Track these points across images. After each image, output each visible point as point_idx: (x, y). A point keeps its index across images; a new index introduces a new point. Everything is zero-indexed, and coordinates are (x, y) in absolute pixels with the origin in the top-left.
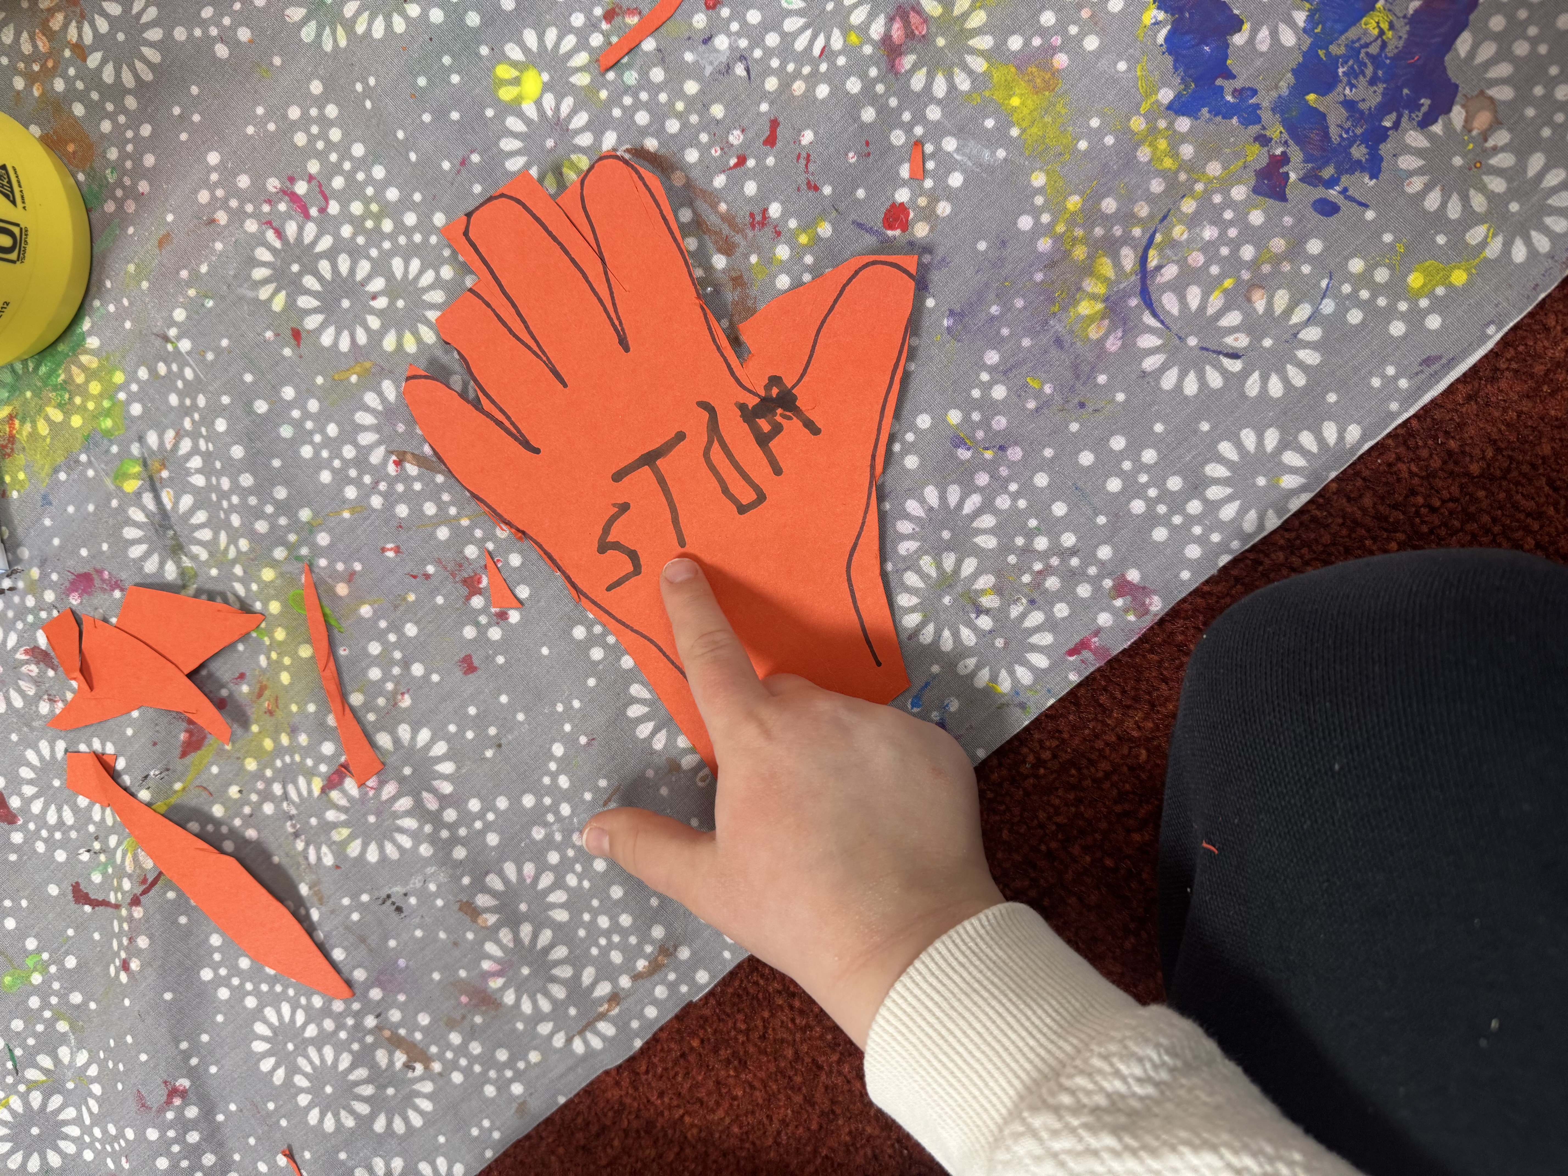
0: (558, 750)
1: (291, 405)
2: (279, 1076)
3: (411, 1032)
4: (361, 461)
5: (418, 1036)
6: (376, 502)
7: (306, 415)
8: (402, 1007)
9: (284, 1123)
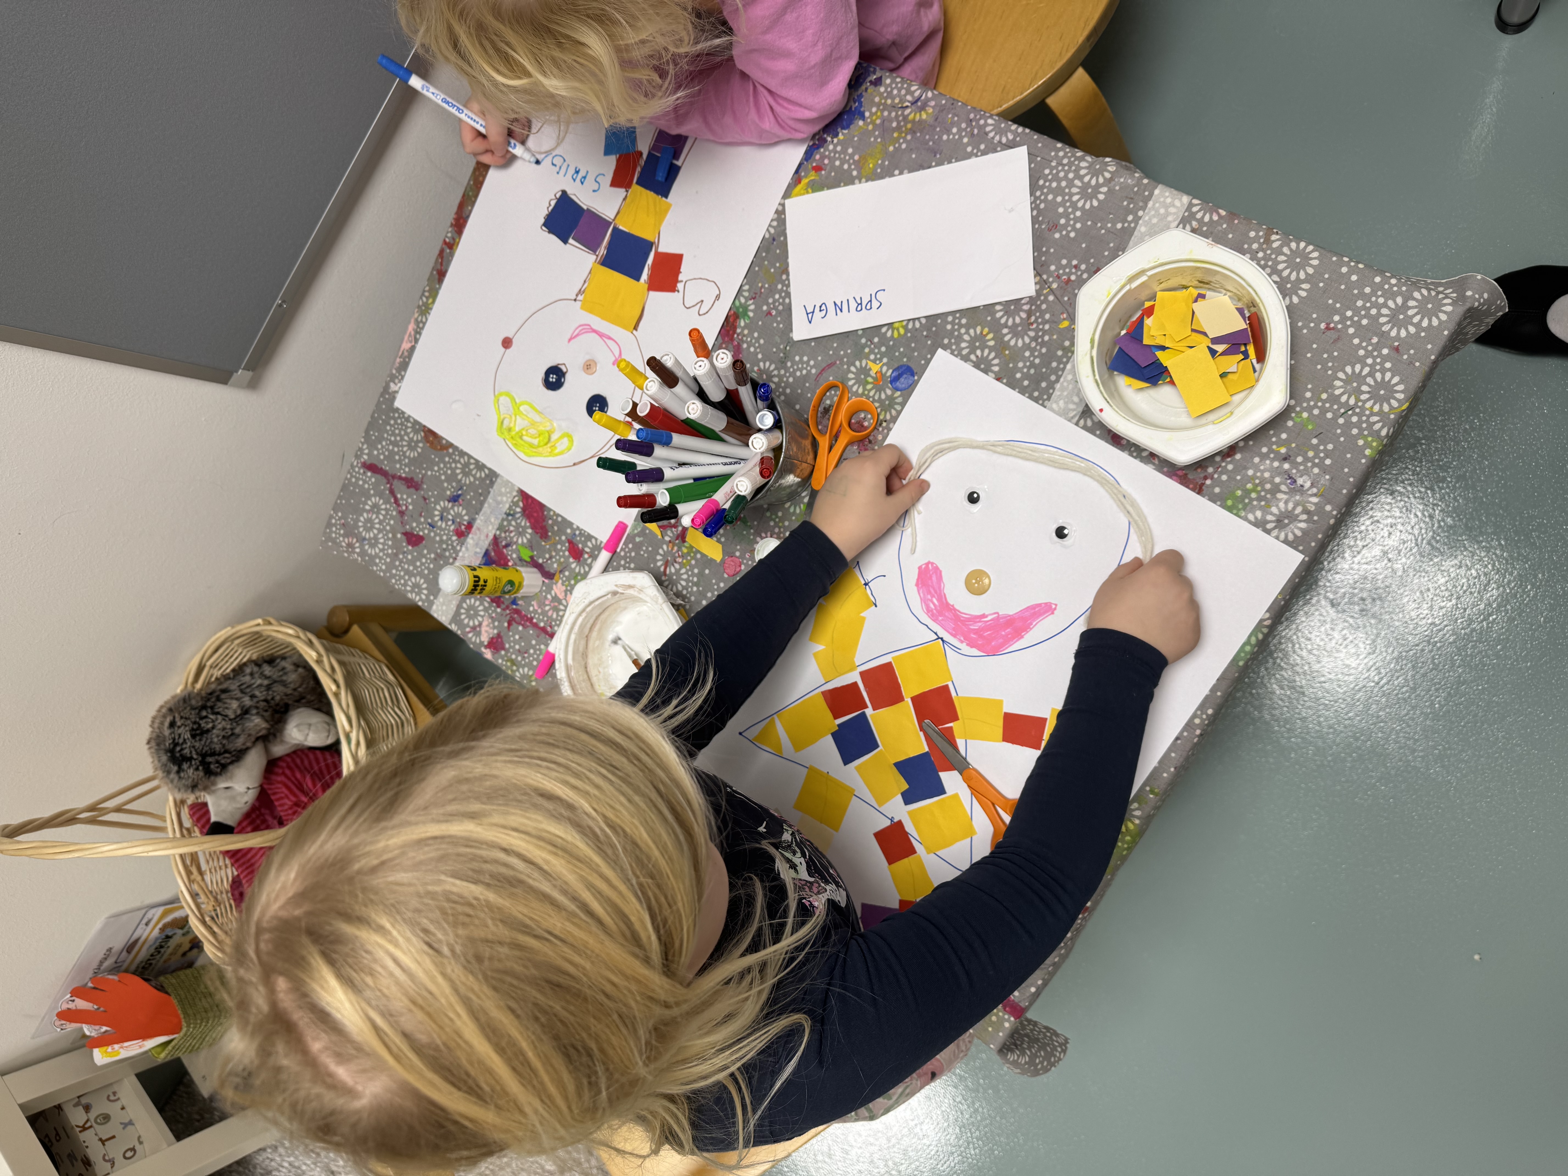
0: (1119, 226)
1: (1022, 373)
2: (1305, 286)
3: (1260, 237)
4: (1035, 339)
5: (1261, 233)
6: (1047, 327)
7: (1025, 366)
8: (1250, 245)
9: (1326, 276)
